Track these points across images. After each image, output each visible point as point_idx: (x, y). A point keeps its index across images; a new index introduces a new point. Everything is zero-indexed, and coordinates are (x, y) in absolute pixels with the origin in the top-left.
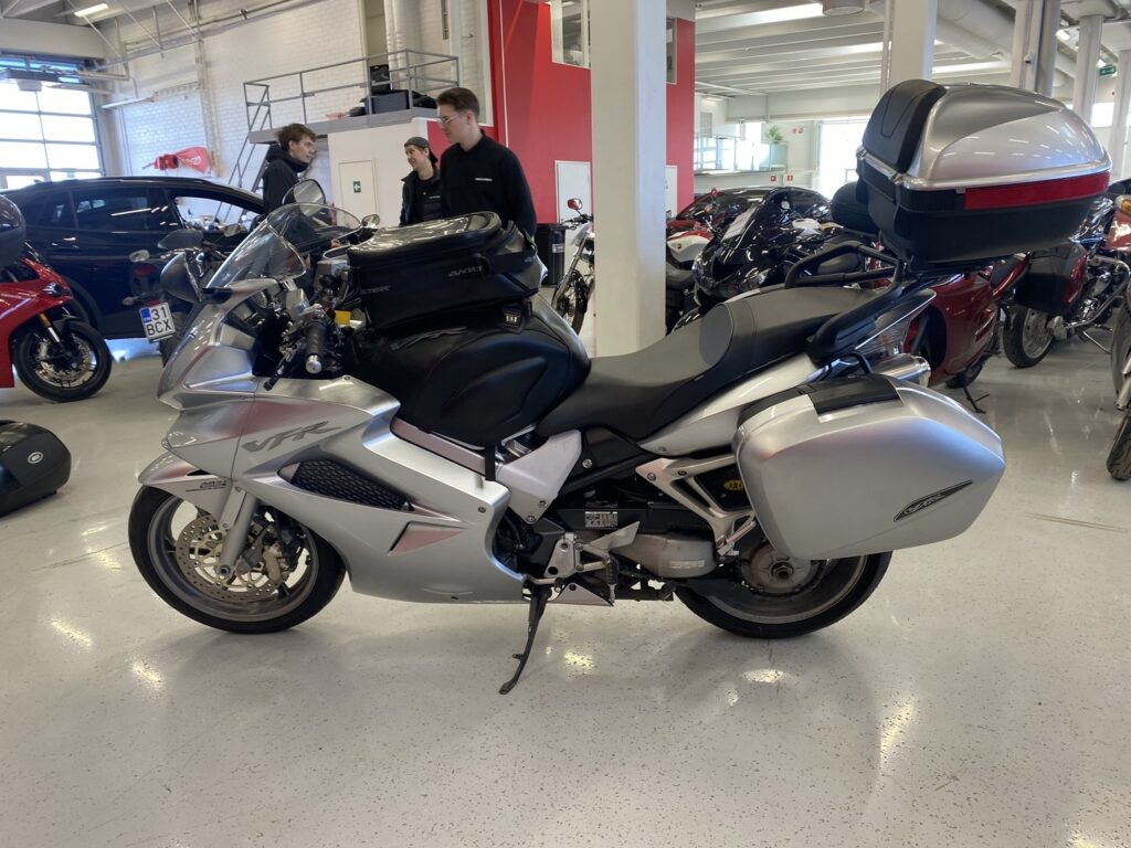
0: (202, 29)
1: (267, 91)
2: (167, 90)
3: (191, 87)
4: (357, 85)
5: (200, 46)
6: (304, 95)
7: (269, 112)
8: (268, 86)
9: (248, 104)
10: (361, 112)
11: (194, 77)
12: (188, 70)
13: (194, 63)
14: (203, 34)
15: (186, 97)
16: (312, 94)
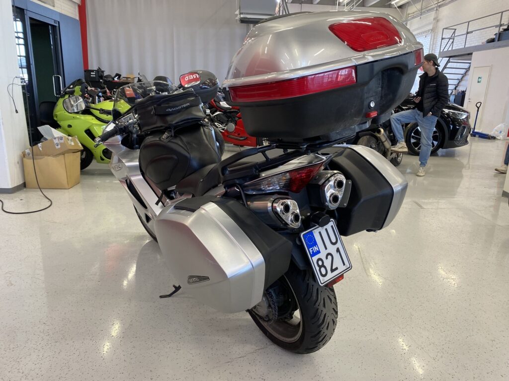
0: (439, 4)
1: (454, 32)
2: (419, 34)
3: (429, 32)
4: (494, 26)
5: (436, 12)
6: (468, 33)
7: (453, 42)
8: (455, 30)
9: (442, 39)
10: (492, 40)
11: (431, 27)
12: (430, 24)
13: (432, 20)
14: (440, 6)
15: (426, 37)
16: (472, 32)
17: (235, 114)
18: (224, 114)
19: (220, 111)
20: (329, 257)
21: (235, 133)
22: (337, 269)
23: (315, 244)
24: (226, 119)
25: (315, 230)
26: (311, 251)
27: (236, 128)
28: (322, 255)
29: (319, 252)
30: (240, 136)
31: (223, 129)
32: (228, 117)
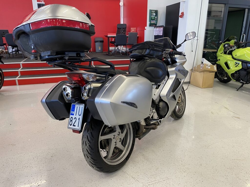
20: (75, 119)
22: (75, 126)
23: (74, 111)
25: (77, 105)
26: (72, 112)
28: (74, 117)
29: (73, 115)
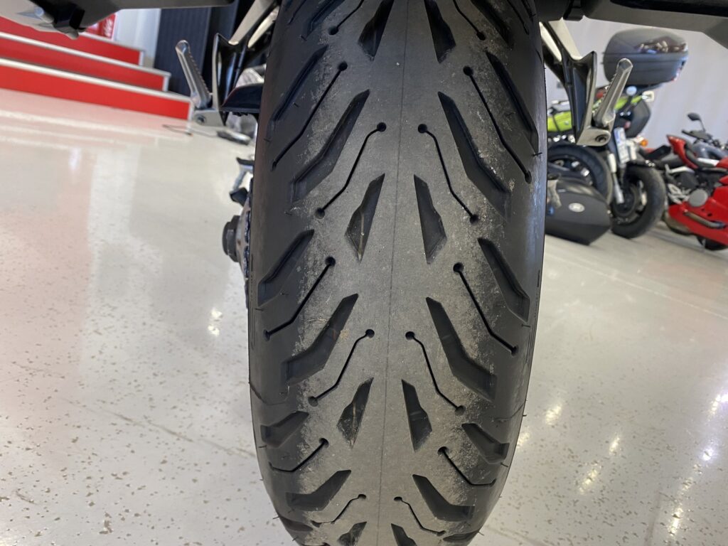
17: (717, 176)
18: (696, 174)
19: (690, 167)
21: (703, 210)
24: (696, 183)
27: (708, 202)
30: (711, 218)
31: (681, 199)
32: (700, 181)
